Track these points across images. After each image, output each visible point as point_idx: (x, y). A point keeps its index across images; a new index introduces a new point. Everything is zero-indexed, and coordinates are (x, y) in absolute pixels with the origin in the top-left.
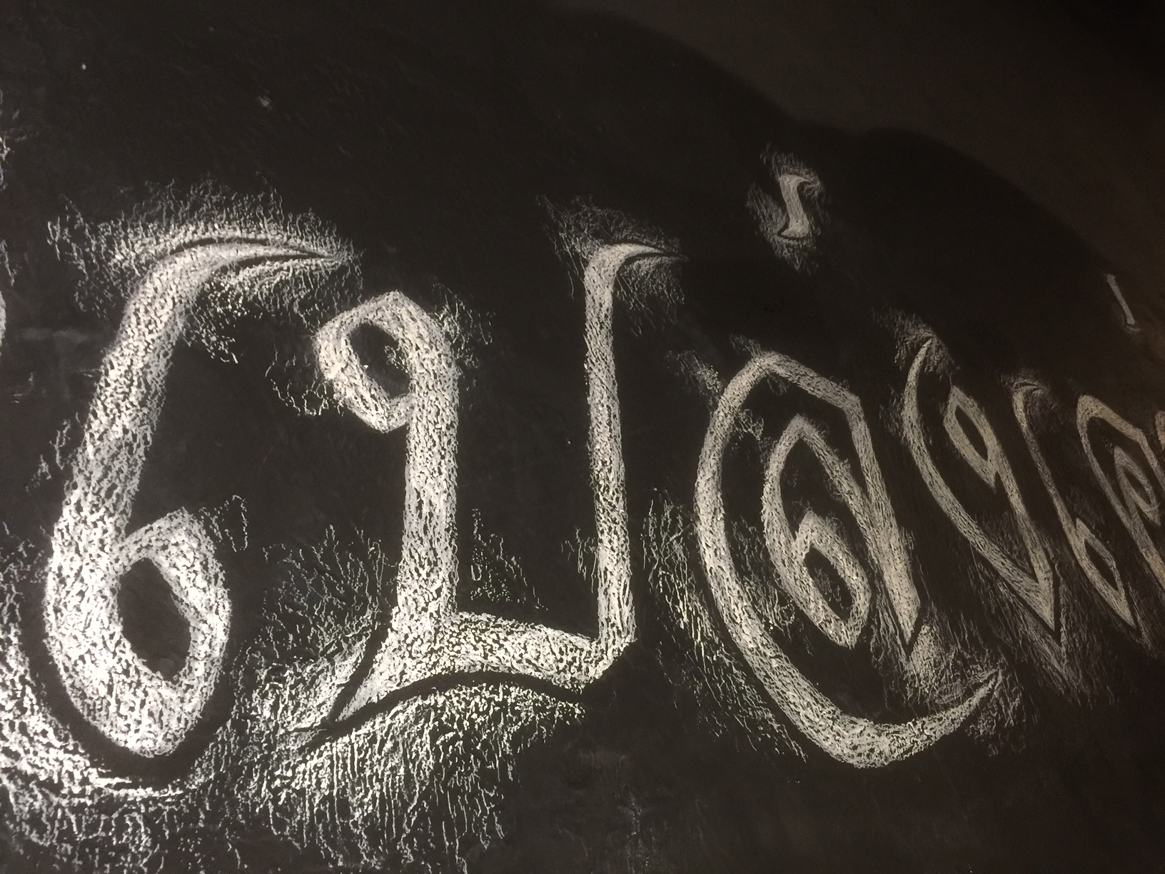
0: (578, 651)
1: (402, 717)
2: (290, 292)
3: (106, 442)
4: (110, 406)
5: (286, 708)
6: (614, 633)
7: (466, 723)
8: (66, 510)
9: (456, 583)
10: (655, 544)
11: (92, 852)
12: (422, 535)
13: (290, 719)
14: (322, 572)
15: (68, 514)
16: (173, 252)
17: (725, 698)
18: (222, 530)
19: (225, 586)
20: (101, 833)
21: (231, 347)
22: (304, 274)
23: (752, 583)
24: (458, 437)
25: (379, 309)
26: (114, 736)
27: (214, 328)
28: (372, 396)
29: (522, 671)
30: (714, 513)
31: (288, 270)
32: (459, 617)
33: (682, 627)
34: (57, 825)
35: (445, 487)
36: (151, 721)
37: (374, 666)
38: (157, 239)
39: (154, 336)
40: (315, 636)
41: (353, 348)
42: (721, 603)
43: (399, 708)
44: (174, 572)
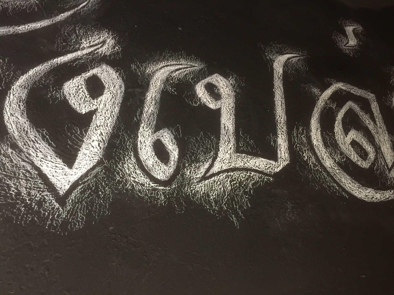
0: (271, 165)
1: (222, 177)
2: (188, 76)
3: (148, 113)
4: (148, 105)
5: (193, 173)
6: (283, 161)
7: (239, 180)
8: (141, 128)
9: (235, 146)
10: (296, 138)
11: (152, 198)
12: (226, 134)
13: (194, 175)
14: (200, 143)
15: (141, 129)
16: (160, 69)
17: (320, 179)
18: (175, 133)
19: (177, 145)
20: (153, 195)
21: (175, 90)
22: (192, 71)
23: (330, 149)
24: (235, 110)
25: (212, 78)
26: (155, 176)
27: (170, 86)
28: (211, 101)
29: (255, 168)
30: (317, 130)
31: (188, 71)
32: (236, 155)
33: (305, 160)
34: (144, 192)
35: (232, 123)
36: (162, 173)
37: (214, 165)
38: (156, 66)
39: (157, 89)
40: (199, 157)
41: (205, 89)
42: (319, 154)
43: (221, 175)
44: (165, 142)
